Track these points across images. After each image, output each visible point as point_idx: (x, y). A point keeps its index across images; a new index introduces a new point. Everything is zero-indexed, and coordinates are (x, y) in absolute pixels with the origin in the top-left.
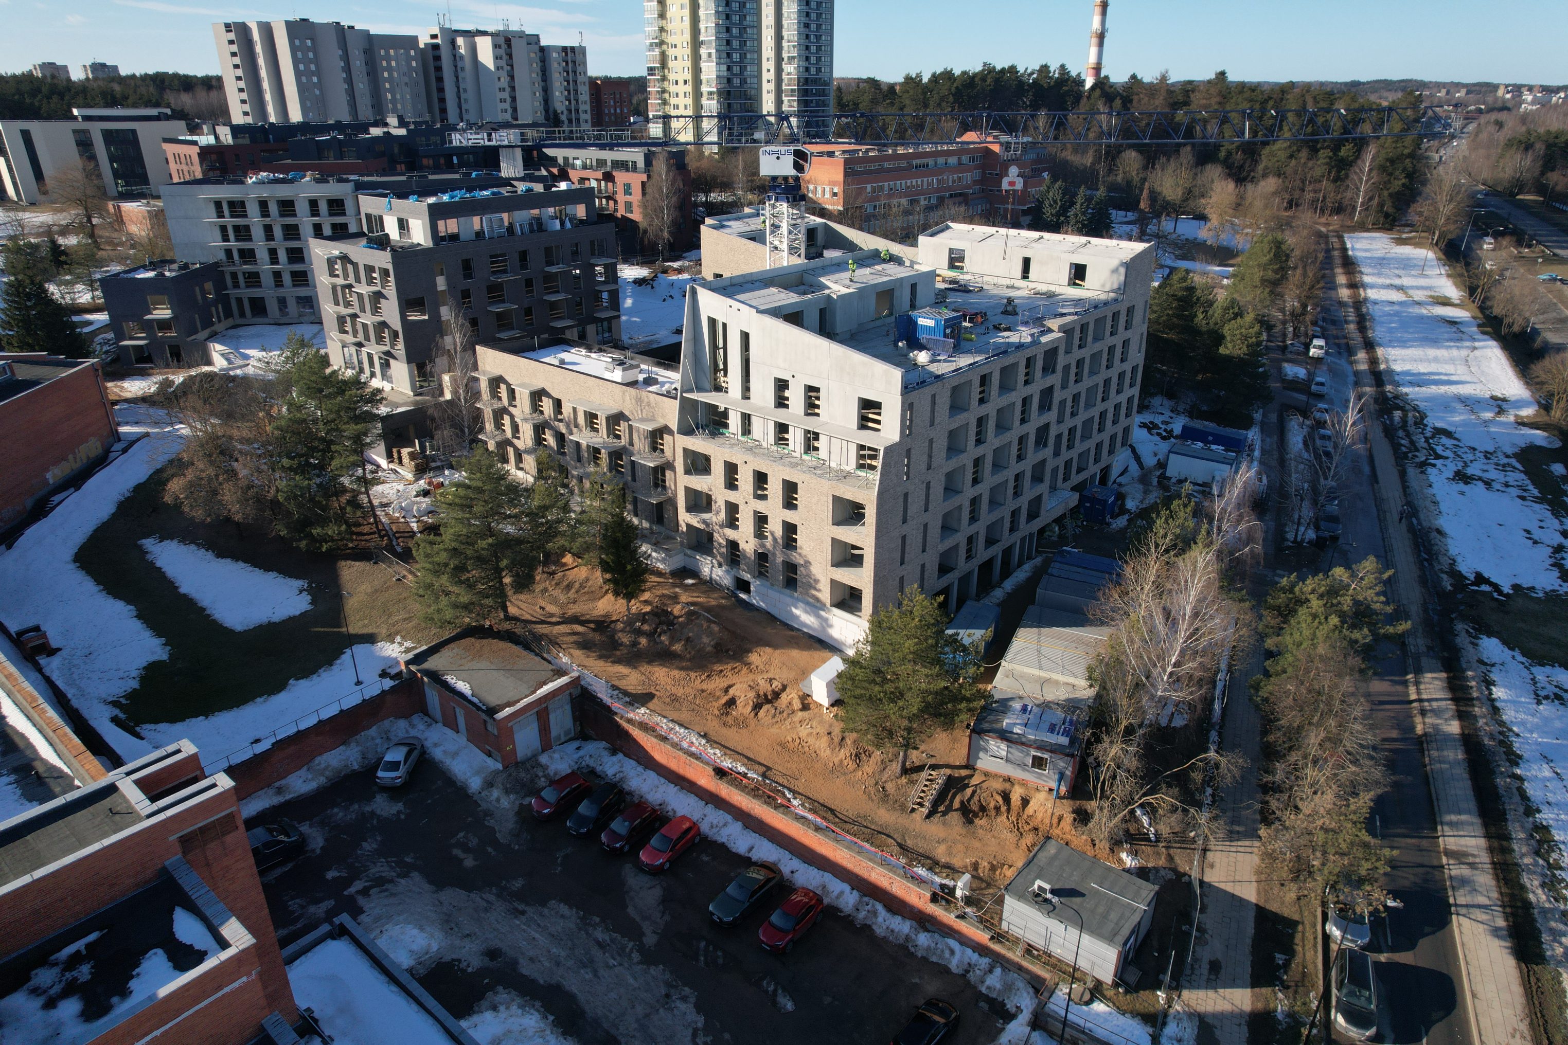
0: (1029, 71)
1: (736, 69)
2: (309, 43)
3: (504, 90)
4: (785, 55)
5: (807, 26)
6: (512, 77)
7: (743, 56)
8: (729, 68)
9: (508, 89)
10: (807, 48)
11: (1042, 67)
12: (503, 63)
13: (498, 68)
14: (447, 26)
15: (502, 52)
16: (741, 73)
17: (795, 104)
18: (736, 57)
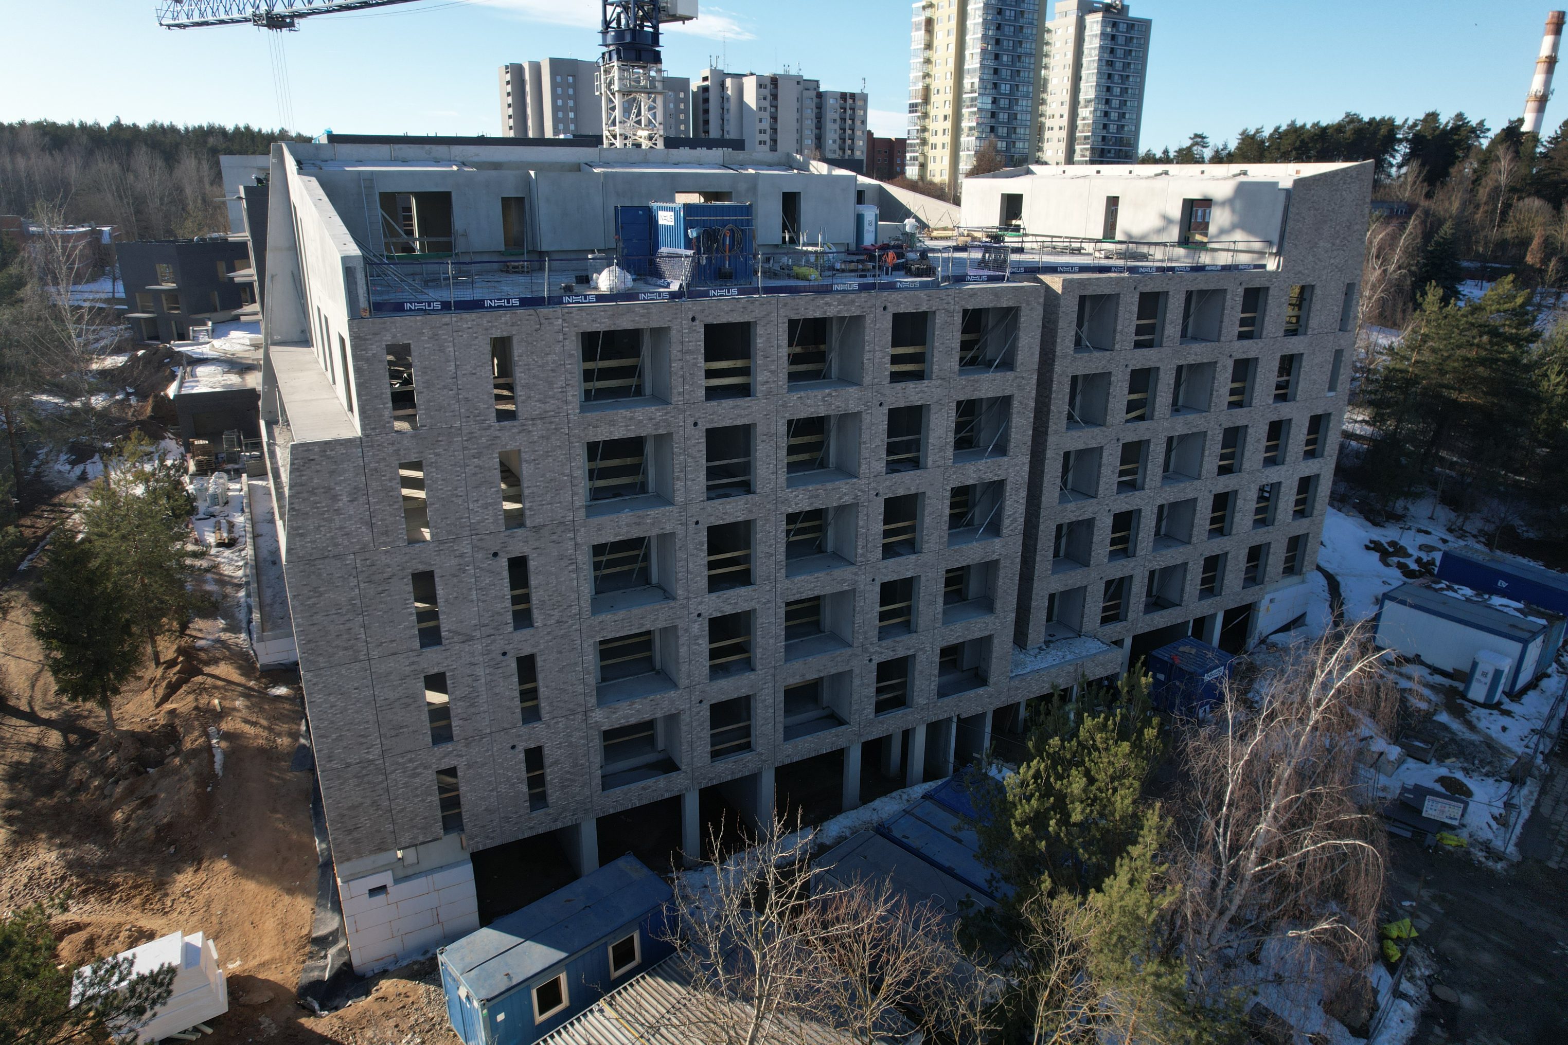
0: (1410, 122)
1: (1003, 103)
2: (570, 79)
3: (765, 132)
4: (1082, 97)
5: (1110, 64)
6: (774, 118)
7: (1015, 88)
8: (994, 101)
9: (769, 131)
10: (1109, 89)
11: (1428, 115)
12: (767, 104)
13: (760, 109)
14: (720, 68)
15: (767, 92)
16: (1010, 108)
17: (1088, 153)
18: (1005, 88)
